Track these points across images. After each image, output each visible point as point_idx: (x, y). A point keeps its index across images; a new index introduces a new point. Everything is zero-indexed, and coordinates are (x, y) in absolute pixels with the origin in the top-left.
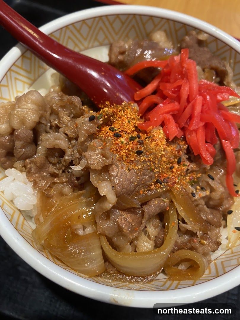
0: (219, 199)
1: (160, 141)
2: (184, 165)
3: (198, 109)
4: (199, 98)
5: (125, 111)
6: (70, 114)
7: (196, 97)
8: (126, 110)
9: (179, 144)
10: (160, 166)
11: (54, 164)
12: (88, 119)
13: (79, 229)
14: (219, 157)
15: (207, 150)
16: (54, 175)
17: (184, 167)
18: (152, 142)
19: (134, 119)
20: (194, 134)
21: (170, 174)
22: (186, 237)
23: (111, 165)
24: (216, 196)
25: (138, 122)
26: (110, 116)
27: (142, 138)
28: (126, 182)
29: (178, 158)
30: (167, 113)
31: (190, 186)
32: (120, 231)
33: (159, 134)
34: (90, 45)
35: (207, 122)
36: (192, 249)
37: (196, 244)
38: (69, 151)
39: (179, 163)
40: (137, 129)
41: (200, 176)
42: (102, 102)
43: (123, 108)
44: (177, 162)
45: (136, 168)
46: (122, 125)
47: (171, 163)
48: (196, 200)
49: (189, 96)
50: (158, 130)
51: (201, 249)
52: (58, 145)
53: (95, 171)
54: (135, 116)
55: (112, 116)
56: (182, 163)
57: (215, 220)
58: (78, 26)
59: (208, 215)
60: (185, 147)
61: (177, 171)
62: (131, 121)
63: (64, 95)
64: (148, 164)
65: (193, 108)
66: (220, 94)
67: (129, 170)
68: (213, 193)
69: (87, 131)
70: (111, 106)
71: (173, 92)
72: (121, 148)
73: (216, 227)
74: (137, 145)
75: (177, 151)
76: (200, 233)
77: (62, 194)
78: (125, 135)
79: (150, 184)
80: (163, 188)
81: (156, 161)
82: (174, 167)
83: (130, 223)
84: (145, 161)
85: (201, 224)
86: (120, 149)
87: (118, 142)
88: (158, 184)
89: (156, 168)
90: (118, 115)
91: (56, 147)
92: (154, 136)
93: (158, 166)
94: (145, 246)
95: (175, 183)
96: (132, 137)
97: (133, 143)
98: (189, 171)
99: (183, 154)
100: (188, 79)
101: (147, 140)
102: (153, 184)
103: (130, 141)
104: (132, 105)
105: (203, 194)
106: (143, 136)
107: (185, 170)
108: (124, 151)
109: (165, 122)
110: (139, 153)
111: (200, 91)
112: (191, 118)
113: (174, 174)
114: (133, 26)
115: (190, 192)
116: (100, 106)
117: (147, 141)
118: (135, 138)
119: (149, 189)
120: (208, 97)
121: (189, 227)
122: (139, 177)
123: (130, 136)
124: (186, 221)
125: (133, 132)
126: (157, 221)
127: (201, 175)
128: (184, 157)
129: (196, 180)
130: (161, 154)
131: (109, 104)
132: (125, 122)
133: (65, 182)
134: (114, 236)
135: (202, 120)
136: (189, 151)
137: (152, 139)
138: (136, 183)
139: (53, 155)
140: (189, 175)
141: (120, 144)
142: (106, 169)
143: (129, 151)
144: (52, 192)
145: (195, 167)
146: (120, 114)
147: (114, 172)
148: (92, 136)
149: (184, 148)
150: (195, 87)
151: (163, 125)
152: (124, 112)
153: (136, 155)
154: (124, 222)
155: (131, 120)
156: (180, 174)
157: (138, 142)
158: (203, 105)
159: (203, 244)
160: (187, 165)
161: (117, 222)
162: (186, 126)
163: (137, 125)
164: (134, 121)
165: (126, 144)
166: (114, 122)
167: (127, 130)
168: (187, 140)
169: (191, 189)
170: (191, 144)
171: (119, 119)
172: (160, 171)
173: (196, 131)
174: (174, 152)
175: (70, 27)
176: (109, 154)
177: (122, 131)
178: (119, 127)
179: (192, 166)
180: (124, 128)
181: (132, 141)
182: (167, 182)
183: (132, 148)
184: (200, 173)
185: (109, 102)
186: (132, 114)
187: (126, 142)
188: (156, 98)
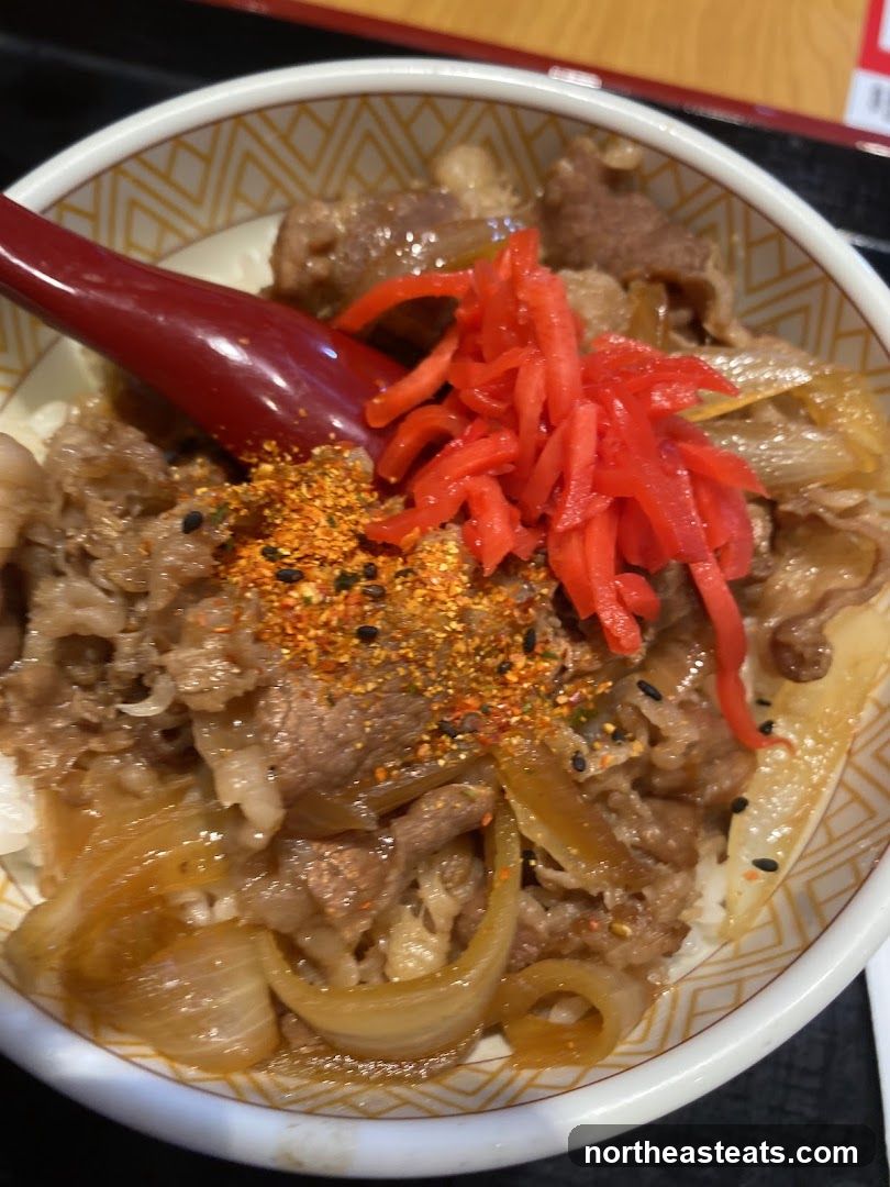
0: (684, 768)
1: (443, 585)
2: (546, 656)
3: (584, 449)
4: (586, 413)
5: (314, 485)
7: (572, 407)
8: (316, 482)
9: (526, 580)
10: (445, 673)
11: (87, 687)
12: (178, 523)
13: (192, 904)
14: (682, 611)
15: (620, 600)
16: (88, 728)
17: (547, 664)
18: (412, 589)
19: (349, 509)
20: (575, 542)
21: (495, 692)
22: (571, 910)
23: (262, 689)
24: (669, 756)
25: (365, 521)
26: (261, 508)
27: (384, 577)
28: (319, 748)
29: (524, 631)
30: (477, 472)
31: (568, 732)
32: (316, 912)
33: (443, 556)
34: (220, 220)
35: (620, 495)
36: (586, 953)
37: (598, 937)
38: (126, 643)
39: (528, 648)
40: (365, 543)
41: (607, 691)
42: (249, 442)
43: (305, 475)
44: (524, 644)
45: (359, 689)
46: (305, 536)
47: (502, 651)
48: (593, 779)
49: (546, 406)
50: (438, 545)
51: (615, 953)
54: (353, 498)
55: (269, 505)
56: (538, 649)
57: (672, 843)
58: (159, 159)
59: (639, 827)
60: (545, 591)
61: (522, 679)
62: (341, 518)
63: (118, 425)
64: (402, 671)
65: (566, 450)
66: (660, 385)
67: (332, 701)
68: (657, 749)
69: (174, 571)
70: (283, 459)
71: (494, 396)
72: (300, 625)
73: (677, 868)
74: (360, 604)
75: (518, 606)
76: (613, 897)
77: (120, 789)
78: (316, 572)
79: (418, 740)
80: (459, 751)
81: (428, 659)
82: (511, 666)
83: (350, 883)
84: (388, 662)
85: (614, 863)
86: (295, 628)
87: (290, 602)
88: (444, 737)
89: (433, 683)
90: (288, 502)
91: (83, 633)
92: (423, 567)
93: (439, 675)
94: (411, 956)
95: (504, 728)
96: (344, 574)
97: (346, 597)
98: (566, 676)
99: (544, 615)
100: (537, 344)
101: (398, 581)
102: (426, 738)
103: (338, 591)
104: (346, 455)
105: (617, 755)
106: (386, 566)
107: (548, 674)
108: (312, 633)
109: (470, 506)
110: (367, 635)
111: (587, 379)
112: (562, 482)
113: (508, 693)
114: (369, 136)
115: (569, 752)
116: (244, 458)
117: (399, 588)
118: (355, 578)
119: (410, 757)
120: (619, 404)
121: (568, 879)
122: (368, 723)
123: (337, 573)
124: (557, 857)
125: (350, 555)
126: (455, 864)
127: (610, 687)
128: (548, 625)
129: (591, 706)
130: (445, 631)
131: (277, 451)
132: (317, 525)
133: (126, 750)
134: (299, 930)
135: (597, 487)
136: (562, 604)
137: (413, 576)
138: (359, 745)
139: (78, 659)
140: (567, 687)
141: (298, 608)
142: (245, 705)
143: (333, 630)
144: (88, 786)
145: (588, 657)
146: (293, 496)
147: (278, 712)
148: (201, 587)
149: (542, 595)
150: (567, 368)
151: (464, 514)
152: (309, 487)
153: (356, 641)
154: (330, 881)
155: (339, 514)
156: (535, 692)
157: (364, 593)
158: (601, 434)
159: (621, 937)
160: (559, 653)
161: (305, 882)
162: (549, 512)
163: (361, 530)
164: (352, 517)
165: (323, 602)
166: (277, 525)
167: (324, 553)
168: (554, 567)
169: (569, 740)
170: (565, 582)
171: (295, 516)
172: (451, 691)
173: (581, 530)
174: (507, 613)
175: (132, 167)
176: (250, 649)
177: (307, 556)
178: (296, 545)
179: (576, 655)
180: (312, 546)
181: (344, 592)
182: (473, 731)
183: (344, 619)
184: (605, 681)
185: (274, 443)
186: (340, 492)
187: (320, 598)
188: (442, 417)
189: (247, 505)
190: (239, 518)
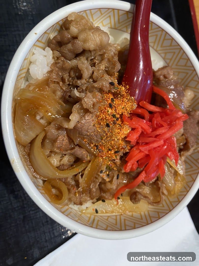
0: (108, 189)
1: (122, 134)
2: (116, 156)
3: (155, 145)
4: (162, 142)
5: (128, 102)
6: (108, 67)
7: (161, 139)
8: (129, 102)
9: (127, 146)
10: (107, 142)
11: (70, 76)
12: (110, 81)
13: (40, 115)
14: (133, 174)
15: (133, 165)
16: (63, 80)
17: (114, 157)
18: (119, 129)
19: (127, 110)
20: (138, 151)
21: (106, 151)
22: (73, 183)
23: (90, 113)
24: (109, 186)
25: (126, 114)
26: (120, 94)
27: (118, 122)
28: (85, 127)
29: (118, 150)
30: (142, 128)
31: (105, 167)
32: (54, 141)
33: (126, 130)
35: (150, 155)
36: (69, 190)
37: (73, 191)
38: (83, 81)
39: (116, 152)
40: (122, 115)
41: (115, 170)
42: (127, 83)
43: (129, 100)
44: (116, 151)
45: (98, 129)
46: (119, 105)
47: (113, 148)
48: (99, 175)
49: (160, 134)
50: (128, 129)
51: (72, 195)
52: (83, 72)
53: (82, 105)
54: (129, 109)
55: (121, 95)
56: (116, 154)
57: (94, 194)
58: (167, 37)
59: (94, 188)
60: (127, 150)
61: (110, 154)
62: (124, 109)
63: (117, 55)
64: (104, 135)
65: (154, 142)
66: (172, 153)
67: (94, 126)
68: (109, 183)
69: (103, 85)
70: (126, 90)
71: (157, 124)
72: (104, 113)
73: (90, 197)
74: (112, 121)
75: (122, 147)
76: (80, 189)
77: (54, 92)
78: (114, 110)
79: (93, 143)
80: (95, 151)
81: (109, 138)
82: (111, 151)
83: (62, 144)
84: (105, 132)
85: (87, 187)
86: (103, 112)
87: (107, 109)
88: (96, 147)
89: (105, 141)
90: (123, 99)
91: (82, 72)
92: (123, 128)
93: (106, 141)
94: (54, 161)
95: (102, 157)
96: (115, 115)
97: (112, 118)
98: (114, 161)
99: (122, 152)
100: (170, 128)
101: (118, 125)
102: (94, 144)
103: (112, 116)
104: (135, 104)
105: (105, 178)
106: (119, 122)
107: (113, 158)
108: (104, 116)
109: (136, 130)
110: (108, 125)
111: (167, 139)
112: (147, 144)
113: (107, 153)
114: (187, 73)
115: (102, 169)
116: (123, 83)
117: (118, 126)
118: (116, 117)
119: (89, 143)
120: (166, 147)
121: (81, 180)
122: (93, 133)
123: (115, 114)
124: (84, 177)
125: (118, 114)
126: (73, 160)
127: (116, 170)
128: (121, 154)
129: (111, 168)
130: (115, 139)
131: (127, 88)
132: (122, 106)
133: (63, 90)
135: (149, 151)
136: (126, 154)
137: (121, 128)
138: (88, 134)
139: (75, 72)
140: (112, 162)
141: (106, 110)
142: (87, 111)
143: (106, 119)
144: (52, 85)
145: (119, 163)
146: (125, 99)
147: (88, 117)
148: (101, 90)
149: (126, 150)
150: (168, 135)
151: (133, 129)
152: (128, 101)
153: (106, 124)
154: (61, 140)
155: (125, 108)
156: (109, 157)
157: (114, 121)
158: (159, 147)
159: (75, 195)
160: (117, 158)
161: (59, 136)
162: (140, 144)
163: (124, 114)
164: (125, 111)
165: (109, 114)
166: (118, 99)
167: (117, 110)
168: (132, 149)
169: (104, 168)
170: (131, 153)
171: (121, 101)
172: (104, 144)
173: (141, 151)
174: (120, 146)
175: (164, 33)
176: (97, 107)
177: (115, 107)
178: (117, 104)
179: (118, 161)
180: (117, 107)
181: (112, 117)
182: (100, 152)
183: (108, 120)
184: (116, 168)
185: (129, 87)
186: (129, 107)
187: (110, 114)
188: (147, 116)
189: (120, 92)
190: (117, 92)
